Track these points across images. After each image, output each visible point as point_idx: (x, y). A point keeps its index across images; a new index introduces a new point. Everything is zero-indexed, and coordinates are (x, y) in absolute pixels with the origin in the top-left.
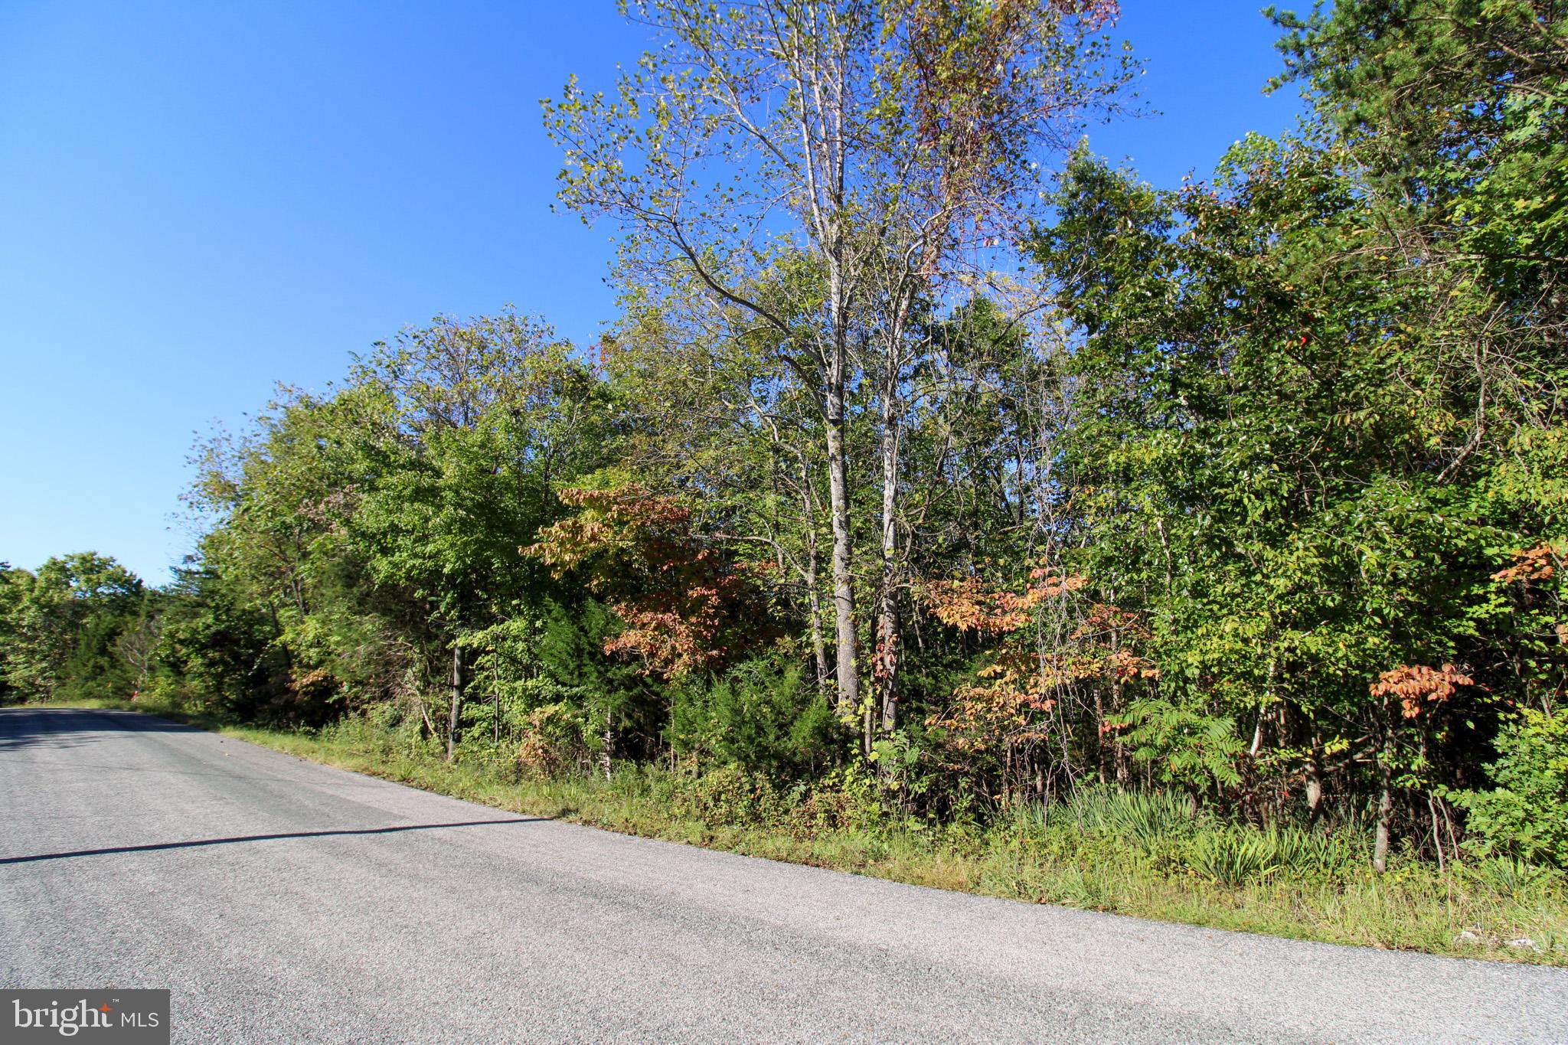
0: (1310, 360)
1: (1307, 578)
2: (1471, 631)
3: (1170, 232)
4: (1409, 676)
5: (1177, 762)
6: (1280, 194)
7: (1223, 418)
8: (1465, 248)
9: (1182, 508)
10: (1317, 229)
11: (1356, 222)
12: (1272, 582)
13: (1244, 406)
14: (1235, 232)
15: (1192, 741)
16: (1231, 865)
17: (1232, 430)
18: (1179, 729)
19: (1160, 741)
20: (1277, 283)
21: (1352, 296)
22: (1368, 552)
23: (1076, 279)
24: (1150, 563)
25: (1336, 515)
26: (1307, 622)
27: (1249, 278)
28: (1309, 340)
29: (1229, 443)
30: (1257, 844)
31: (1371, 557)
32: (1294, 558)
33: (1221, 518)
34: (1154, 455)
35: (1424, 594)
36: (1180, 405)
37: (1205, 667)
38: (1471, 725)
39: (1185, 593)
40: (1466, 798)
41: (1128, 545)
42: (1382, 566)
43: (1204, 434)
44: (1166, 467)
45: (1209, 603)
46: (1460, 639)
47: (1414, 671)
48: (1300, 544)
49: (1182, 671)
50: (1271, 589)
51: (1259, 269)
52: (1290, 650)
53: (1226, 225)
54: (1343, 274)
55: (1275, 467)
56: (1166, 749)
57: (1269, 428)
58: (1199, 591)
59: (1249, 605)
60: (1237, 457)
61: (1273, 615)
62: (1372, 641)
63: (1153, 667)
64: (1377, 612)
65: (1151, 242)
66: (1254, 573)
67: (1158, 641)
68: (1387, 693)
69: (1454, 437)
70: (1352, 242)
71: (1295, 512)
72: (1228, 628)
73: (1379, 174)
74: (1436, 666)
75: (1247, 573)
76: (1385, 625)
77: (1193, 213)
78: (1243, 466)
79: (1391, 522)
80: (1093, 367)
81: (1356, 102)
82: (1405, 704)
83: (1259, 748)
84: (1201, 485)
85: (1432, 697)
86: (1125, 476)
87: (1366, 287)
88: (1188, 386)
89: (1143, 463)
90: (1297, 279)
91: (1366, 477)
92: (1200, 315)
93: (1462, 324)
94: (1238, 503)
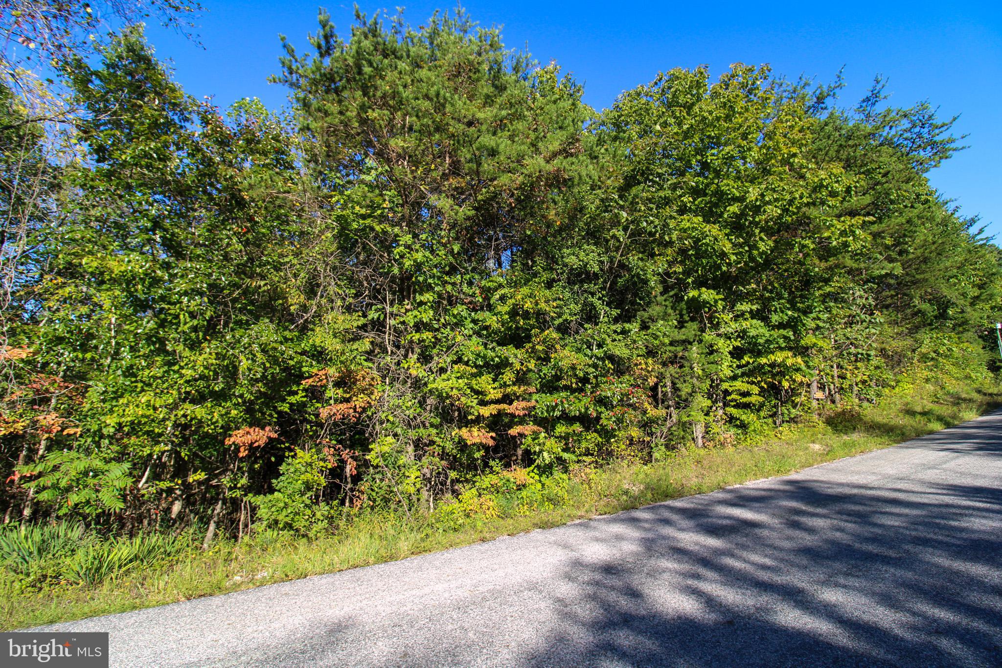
0: (247, 243)
1: (206, 371)
2: (287, 410)
3: (187, 125)
4: (248, 433)
5: (74, 498)
6: (259, 142)
7: (183, 259)
8: (333, 218)
9: (136, 311)
10: (271, 172)
11: (292, 179)
12: (183, 371)
13: (199, 256)
14: (227, 149)
15: (91, 481)
16: (98, 569)
17: (186, 269)
18: (86, 474)
19: (63, 484)
20: (240, 191)
21: (278, 218)
22: (244, 360)
23: (104, 117)
24: (96, 347)
25: (233, 336)
26: (199, 399)
27: (226, 180)
28: (248, 231)
29: (182, 276)
30: (124, 549)
31: (244, 364)
32: (201, 358)
33: (162, 324)
34: (123, 269)
35: (269, 388)
36: (155, 240)
37: (120, 426)
38: (273, 459)
39: (119, 372)
40: (258, 500)
41: (81, 330)
42: (250, 370)
43: (166, 266)
44: (128, 281)
45: (136, 382)
46: (280, 413)
47: (252, 430)
48: (208, 350)
49: (100, 430)
50: (182, 376)
51: (232, 177)
52: (185, 416)
53: (224, 142)
54: (278, 202)
55: (206, 299)
56: (68, 489)
57: (211, 275)
58: (130, 372)
59: (165, 385)
60: (184, 287)
61: (180, 393)
62: (234, 412)
63: (77, 426)
64: (241, 396)
65: (169, 123)
66: (174, 364)
67: (87, 406)
68: (234, 443)
69: (304, 308)
70: (286, 189)
71: (211, 329)
72: (143, 400)
73: (309, 161)
74: (263, 428)
75: (170, 364)
76: (244, 402)
77: (205, 122)
78: (186, 293)
79: (260, 345)
80: (92, 187)
81: (311, 119)
82: (242, 449)
83: (146, 482)
84: (153, 299)
85: (257, 444)
86: (100, 279)
87: (286, 216)
88: (166, 230)
89: (112, 272)
90: (254, 193)
91: (257, 318)
92: (189, 188)
93: (322, 253)
94: (177, 317)
